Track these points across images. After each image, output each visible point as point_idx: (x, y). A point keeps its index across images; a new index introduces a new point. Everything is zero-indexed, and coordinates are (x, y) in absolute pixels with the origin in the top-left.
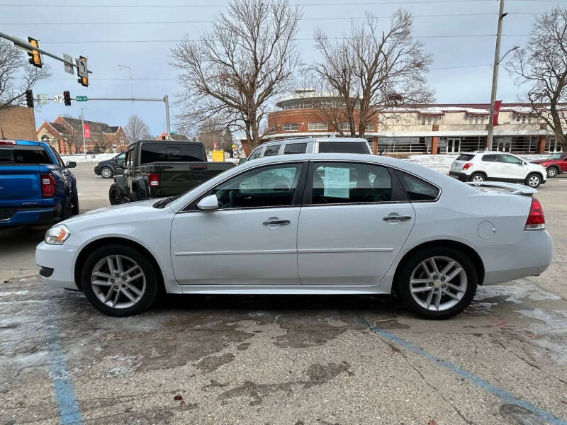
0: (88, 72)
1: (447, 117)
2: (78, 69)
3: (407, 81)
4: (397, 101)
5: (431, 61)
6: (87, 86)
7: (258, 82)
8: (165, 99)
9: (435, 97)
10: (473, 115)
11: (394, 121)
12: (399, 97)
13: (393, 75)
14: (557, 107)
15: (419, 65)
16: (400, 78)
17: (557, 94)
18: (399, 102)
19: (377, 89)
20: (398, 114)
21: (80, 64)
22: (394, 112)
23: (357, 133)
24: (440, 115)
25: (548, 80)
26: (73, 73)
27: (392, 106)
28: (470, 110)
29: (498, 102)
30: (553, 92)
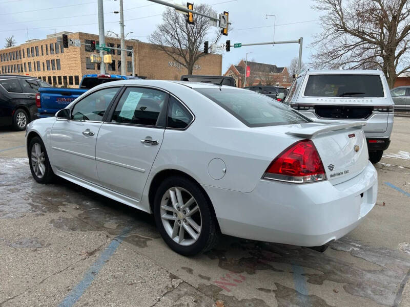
0: (228, 24)
2: (220, 22)
6: (227, 35)
7: (403, 15)
8: (300, 41)
21: (222, 17)
26: (216, 26)
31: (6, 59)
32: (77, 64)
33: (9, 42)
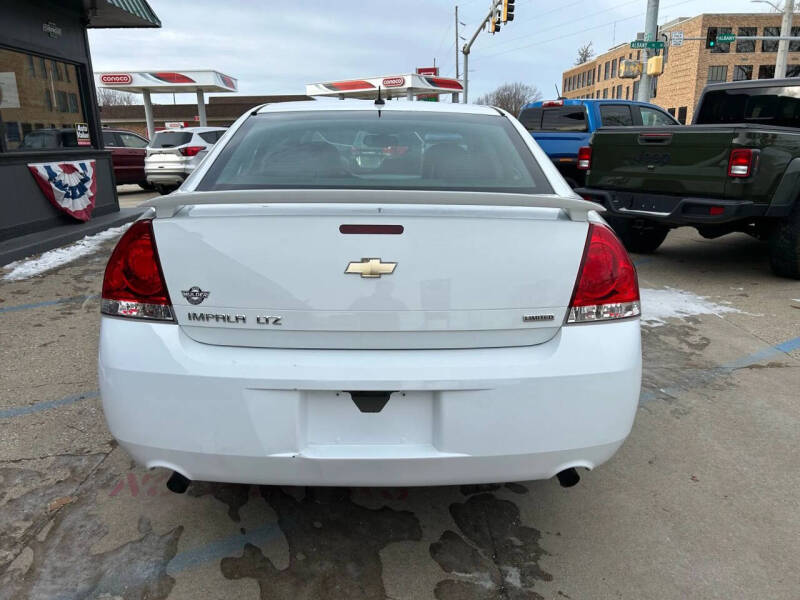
31: (581, 84)
32: (689, 82)
33: (582, 55)
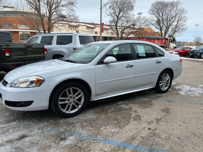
1: (80, 27)
3: (67, 10)
4: (64, 18)
5: (77, 3)
9: (79, 19)
10: (89, 27)
11: (64, 27)
12: (64, 17)
13: (61, 6)
14: (118, 27)
15: (72, 4)
16: (64, 8)
17: (117, 22)
18: (65, 19)
19: (54, 12)
20: (65, 24)
22: (63, 23)
23: (47, 32)
24: (77, 26)
25: (114, 17)
27: (61, 21)
28: (88, 25)
29: (102, 23)
30: (116, 22)
